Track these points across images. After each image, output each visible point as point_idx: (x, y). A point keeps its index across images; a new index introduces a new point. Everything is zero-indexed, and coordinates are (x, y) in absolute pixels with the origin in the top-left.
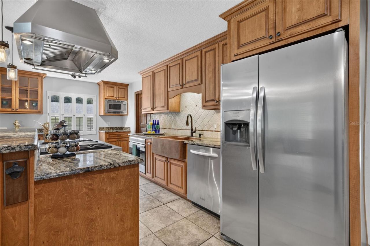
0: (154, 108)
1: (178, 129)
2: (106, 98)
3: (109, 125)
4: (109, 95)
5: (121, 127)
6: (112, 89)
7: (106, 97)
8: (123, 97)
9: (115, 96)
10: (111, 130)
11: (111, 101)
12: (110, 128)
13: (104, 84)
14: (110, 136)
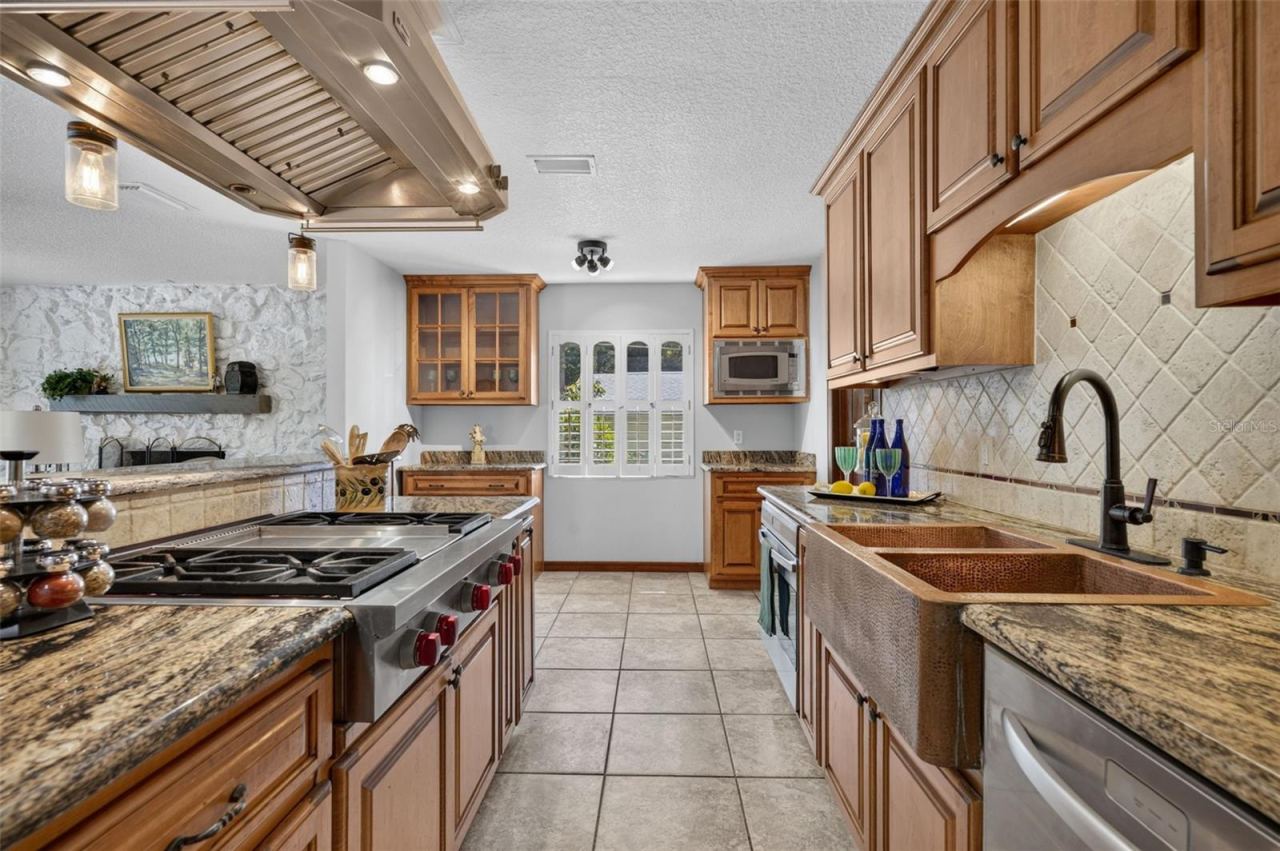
0: (867, 353)
1: (1018, 481)
2: (715, 337)
3: (741, 442)
4: (729, 323)
5: (786, 453)
6: (740, 295)
7: (716, 331)
8: (786, 322)
9: (753, 324)
10: (748, 462)
11: (737, 344)
12: (742, 456)
13: (712, 279)
14: (730, 487)
